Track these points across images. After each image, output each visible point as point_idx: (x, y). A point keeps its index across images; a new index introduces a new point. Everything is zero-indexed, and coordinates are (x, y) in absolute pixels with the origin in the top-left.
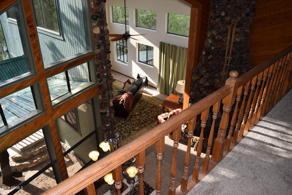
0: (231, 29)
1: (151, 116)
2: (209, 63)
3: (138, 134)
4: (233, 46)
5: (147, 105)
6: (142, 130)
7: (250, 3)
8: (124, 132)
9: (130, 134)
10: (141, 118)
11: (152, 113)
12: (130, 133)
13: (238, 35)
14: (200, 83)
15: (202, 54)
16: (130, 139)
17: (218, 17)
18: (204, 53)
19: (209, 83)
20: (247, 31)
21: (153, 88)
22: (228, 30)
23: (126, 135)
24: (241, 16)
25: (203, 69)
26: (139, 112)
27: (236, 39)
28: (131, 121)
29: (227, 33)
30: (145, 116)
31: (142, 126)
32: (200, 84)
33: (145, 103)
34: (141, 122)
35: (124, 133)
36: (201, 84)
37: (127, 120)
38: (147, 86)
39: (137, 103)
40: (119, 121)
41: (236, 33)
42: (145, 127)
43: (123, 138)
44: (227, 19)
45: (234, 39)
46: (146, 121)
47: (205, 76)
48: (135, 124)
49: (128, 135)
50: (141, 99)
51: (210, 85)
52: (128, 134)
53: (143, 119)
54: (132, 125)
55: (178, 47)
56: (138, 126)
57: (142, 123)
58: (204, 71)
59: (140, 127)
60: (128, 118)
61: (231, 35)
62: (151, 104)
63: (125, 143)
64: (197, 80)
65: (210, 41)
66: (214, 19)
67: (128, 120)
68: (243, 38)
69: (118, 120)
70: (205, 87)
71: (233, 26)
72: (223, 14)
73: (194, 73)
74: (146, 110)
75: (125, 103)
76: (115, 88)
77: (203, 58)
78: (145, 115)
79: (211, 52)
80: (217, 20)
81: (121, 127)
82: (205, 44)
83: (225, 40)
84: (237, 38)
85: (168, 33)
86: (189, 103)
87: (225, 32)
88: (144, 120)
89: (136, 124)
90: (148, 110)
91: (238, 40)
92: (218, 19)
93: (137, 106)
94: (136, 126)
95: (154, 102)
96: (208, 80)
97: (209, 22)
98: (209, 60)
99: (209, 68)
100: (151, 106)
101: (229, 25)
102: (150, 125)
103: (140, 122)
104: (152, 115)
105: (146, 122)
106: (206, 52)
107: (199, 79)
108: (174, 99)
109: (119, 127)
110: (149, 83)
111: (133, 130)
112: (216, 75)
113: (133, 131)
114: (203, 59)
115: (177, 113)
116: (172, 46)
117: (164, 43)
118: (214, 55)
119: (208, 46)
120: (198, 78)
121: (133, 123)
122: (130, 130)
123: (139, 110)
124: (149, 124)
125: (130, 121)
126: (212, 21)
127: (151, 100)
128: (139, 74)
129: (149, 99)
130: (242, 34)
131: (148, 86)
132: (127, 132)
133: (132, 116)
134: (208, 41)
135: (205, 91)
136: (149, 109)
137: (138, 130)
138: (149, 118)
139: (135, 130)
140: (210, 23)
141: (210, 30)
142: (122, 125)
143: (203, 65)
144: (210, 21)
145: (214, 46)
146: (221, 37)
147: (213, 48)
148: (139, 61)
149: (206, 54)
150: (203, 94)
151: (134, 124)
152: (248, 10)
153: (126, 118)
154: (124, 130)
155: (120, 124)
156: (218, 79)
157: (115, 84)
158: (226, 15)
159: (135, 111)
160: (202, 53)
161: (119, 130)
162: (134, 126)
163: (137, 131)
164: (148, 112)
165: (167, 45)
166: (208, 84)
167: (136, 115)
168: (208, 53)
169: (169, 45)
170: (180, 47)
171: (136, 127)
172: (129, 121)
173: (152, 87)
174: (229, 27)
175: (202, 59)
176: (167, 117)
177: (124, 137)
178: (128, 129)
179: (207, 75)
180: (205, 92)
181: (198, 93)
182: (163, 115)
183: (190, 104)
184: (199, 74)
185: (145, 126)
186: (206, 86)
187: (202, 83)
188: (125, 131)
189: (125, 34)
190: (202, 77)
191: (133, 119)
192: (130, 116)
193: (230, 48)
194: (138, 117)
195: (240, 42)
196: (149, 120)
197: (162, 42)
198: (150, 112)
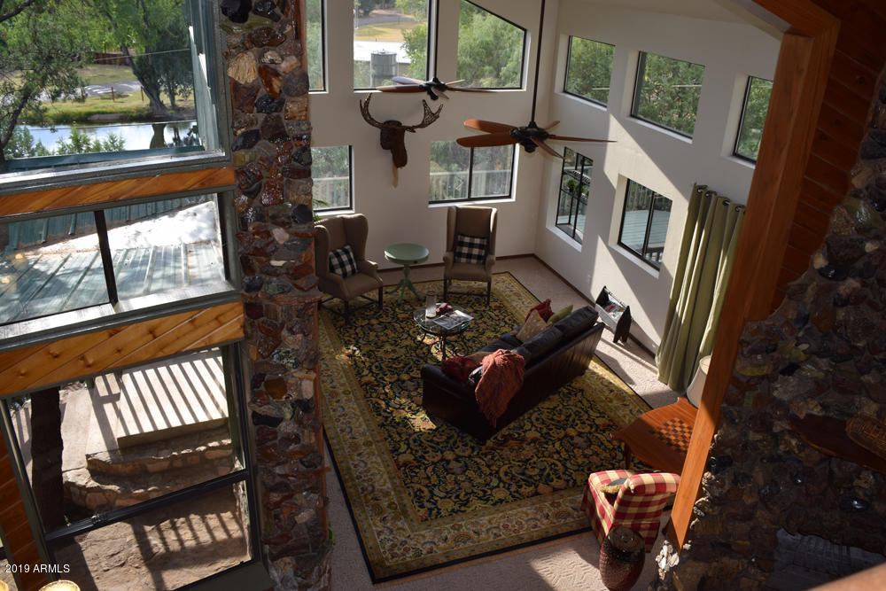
1: (580, 461)
2: (841, 314)
3: (490, 522)
5: (587, 412)
6: (513, 505)
8: (447, 493)
9: (463, 508)
10: (535, 459)
11: (588, 452)
12: (466, 503)
14: (775, 394)
15: (806, 263)
16: (452, 528)
18: (820, 261)
19: (824, 407)
21: (645, 354)
23: (447, 506)
25: (801, 334)
26: (545, 430)
28: (492, 459)
30: (556, 456)
31: (522, 490)
32: (774, 398)
33: (585, 402)
34: (527, 472)
35: (442, 495)
36: (779, 404)
37: (483, 448)
38: (624, 341)
39: (554, 394)
40: (455, 443)
42: (534, 499)
43: (430, 515)
46: (549, 475)
47: (808, 370)
48: (502, 475)
49: (453, 510)
50: (577, 384)
51: (824, 416)
52: (457, 507)
53: (540, 466)
54: (491, 474)
56: (510, 485)
57: (531, 477)
58: (804, 346)
59: (517, 492)
60: (490, 443)
62: (602, 415)
63: (424, 537)
64: (763, 377)
65: (863, 213)
67: (484, 451)
69: (451, 441)
70: (794, 420)
73: (748, 343)
74: (571, 432)
75: (479, 388)
76: (506, 319)
77: (807, 285)
78: (558, 452)
79: (860, 264)
81: (446, 470)
82: (834, 220)
85: (736, 154)
86: (708, 468)
88: (543, 470)
89: (506, 474)
90: (580, 434)
93: (547, 404)
94: (501, 485)
95: (617, 408)
96: (819, 388)
97: (870, 118)
99: (836, 338)
100: (598, 421)
102: (556, 496)
103: (523, 474)
104: (585, 456)
105: (548, 480)
106: (830, 258)
107: (770, 378)
108: (681, 422)
109: (440, 468)
110: (632, 330)
111: (481, 494)
112: (867, 378)
113: (480, 498)
114: (810, 291)
115: (653, 490)
117: (709, 192)
118: (872, 280)
119: (849, 231)
120: (765, 370)
121: (500, 467)
122: (473, 492)
123: (549, 422)
124: (555, 490)
125: (490, 456)
127: (611, 396)
128: (608, 290)
129: (607, 393)
131: (629, 341)
132: (457, 497)
133: (507, 438)
134: (852, 211)
135: (793, 437)
136: (587, 429)
137: (501, 501)
138: (566, 468)
139: (487, 500)
140: (873, 125)
141: (873, 157)
142: (454, 465)
143: (804, 319)
144: (876, 113)
145: (877, 238)
147: (869, 247)
148: (620, 243)
149: (828, 268)
150: (782, 447)
151: (497, 472)
153: (481, 438)
154: (449, 487)
155: (449, 455)
156: (875, 402)
157: (514, 304)
159: (532, 422)
160: (812, 263)
161: (434, 480)
162: (495, 482)
163: (494, 504)
164: (577, 440)
165: (720, 202)
166: (817, 411)
167: (523, 440)
168: (841, 266)
169: (725, 202)
171: (498, 486)
172: (486, 455)
173: (641, 348)
175: (803, 288)
176: (617, 494)
177: (434, 512)
178: (466, 485)
179: (820, 369)
180: (794, 442)
181: (754, 436)
182: (613, 475)
183: (708, 475)
184: (776, 354)
185: (537, 494)
186: (802, 417)
187: (785, 398)
188: (453, 489)
189: (527, 128)
190: (791, 369)
191: (506, 452)
192: (503, 436)
194: (528, 451)
196: (564, 473)
197: (701, 188)
198: (584, 445)
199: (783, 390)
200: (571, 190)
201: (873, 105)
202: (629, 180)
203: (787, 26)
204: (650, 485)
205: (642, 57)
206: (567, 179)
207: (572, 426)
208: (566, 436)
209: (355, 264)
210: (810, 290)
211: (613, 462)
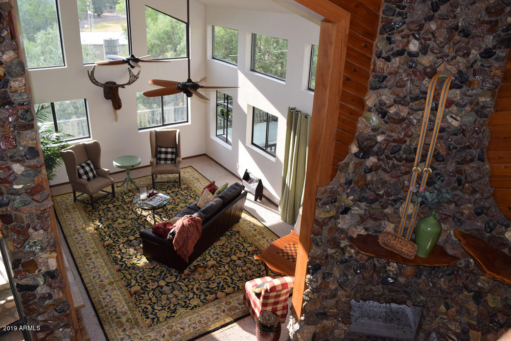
0: (436, 89)
1: (240, 274)
2: (369, 177)
3: (190, 320)
4: (440, 138)
5: (242, 244)
6: (203, 308)
7: (497, 22)
8: (162, 307)
9: (173, 315)
10: (214, 277)
11: (245, 268)
12: (174, 311)
13: (454, 108)
14: (339, 226)
15: (347, 151)
16: (167, 328)
17: (400, 53)
18: (354, 149)
19: (366, 229)
20: (482, 99)
21: (273, 206)
22: (426, 93)
23: (163, 314)
24: (466, 55)
25: (349, 191)
26: (219, 259)
27: (450, 120)
28: (189, 281)
29: (423, 101)
30: (226, 274)
31: (208, 298)
32: (339, 228)
33: (241, 239)
34: (210, 286)
35: (160, 308)
36: (342, 231)
37: (183, 275)
38: (260, 199)
39: (222, 236)
40: (165, 274)
41: (449, 103)
42: (215, 302)
43: (153, 321)
44: (426, 60)
45: (444, 117)
46: (223, 286)
47: (356, 210)
48: (195, 290)
49: (167, 317)
50: (235, 228)
51: (367, 235)
52: (169, 315)
53: (217, 281)
54: (188, 291)
56: (200, 295)
57: (212, 289)
58: (351, 197)
59: (205, 299)
60: (186, 272)
61: (434, 109)
62: (251, 245)
63: (150, 336)
64: (331, 218)
65: (375, 119)
66: (388, 59)
67: (183, 277)
68: (469, 119)
69: (163, 274)
70: (351, 239)
71: (441, 82)
72: (414, 46)
73: (320, 199)
74: (234, 258)
76: (191, 195)
77: (349, 163)
78: (227, 271)
79: (375, 149)
80: (396, 61)
81: (161, 292)
82: (359, 125)
83: (415, 121)
84: (452, 117)
85: (309, 89)
86: (308, 272)
87: (416, 98)
88: (219, 283)
89: (197, 289)
90: (239, 258)
91: (455, 123)
92: (397, 59)
93: (219, 243)
94: (195, 296)
95: (259, 240)
96: (362, 220)
97: (372, 67)
98: (370, 170)
99: (368, 191)
100: (249, 249)
101: (430, 78)
102: (228, 297)
103: (208, 287)
104: (243, 271)
105: (223, 289)
106: (359, 147)
107: (335, 218)
109: (157, 292)
110: (264, 193)
111: (183, 304)
112: (387, 211)
113: (183, 307)
114: (351, 166)
115: (281, 288)
117: (297, 111)
118: (383, 156)
119: (368, 131)
120: (333, 213)
121: (193, 285)
122: (178, 304)
123: (220, 254)
124: (227, 294)
125: (187, 280)
126: (380, 63)
127: (255, 233)
128: (248, 171)
129: (253, 232)
130: (468, 108)
131: (263, 199)
132: (169, 308)
133: (196, 267)
134: (368, 119)
135: (352, 248)
136: (243, 255)
137: (196, 306)
138: (233, 280)
139: (187, 307)
140: (374, 70)
141: (376, 89)
142: (166, 289)
143: (349, 183)
144: (375, 64)
145: (383, 133)
146: (404, 111)
147: (380, 138)
148: (253, 143)
149: (359, 152)
150: (347, 254)
151: (192, 289)
152: (489, 41)
153: (181, 271)
154: (164, 303)
155: (162, 283)
156: (392, 223)
157: (196, 185)
158: (424, 50)
159: (210, 255)
160: (350, 150)
161: (154, 300)
162: (191, 295)
163: (192, 309)
164: (238, 262)
165: (303, 116)
166: (363, 232)
167: (206, 267)
168: (365, 152)
171: (193, 298)
172: (184, 279)
173: (270, 202)
174: (430, 86)
175: (347, 165)
176: (261, 293)
177: (155, 320)
178: (174, 300)
179: (362, 209)
180: (352, 251)
181: (330, 251)
182: (258, 281)
183: (309, 276)
184: (336, 204)
185: (217, 298)
186: (355, 236)
187: (345, 227)
188: (165, 304)
190: (346, 210)
191: (197, 275)
192: (194, 266)
194: (210, 273)
195: (462, 131)
196: (232, 283)
197: (292, 109)
198: (242, 264)
199: (344, 223)
200: (223, 115)
201: (373, 60)
202: (254, 107)
204: (278, 286)
205: (254, 36)
206: (220, 109)
207: (234, 254)
208: (231, 260)
209: (95, 172)
210: (351, 164)
211: (260, 272)
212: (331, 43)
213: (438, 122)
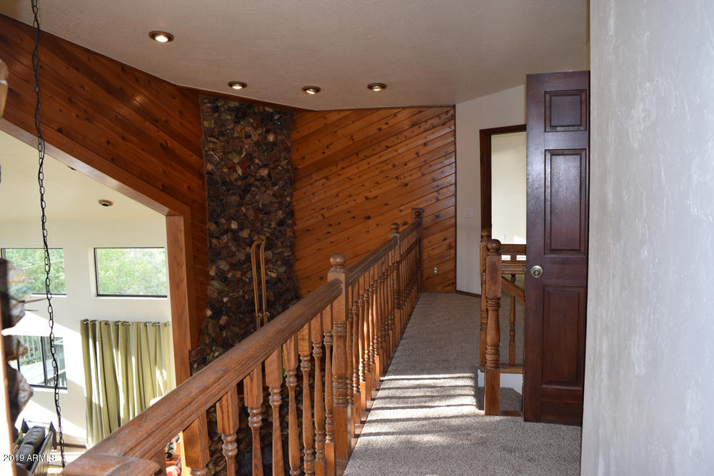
0: (256, 253)
4: (267, 288)
7: (281, 202)
13: (271, 266)
17: (226, 232)
18: (209, 313)
20: (286, 254)
21: (76, 449)
22: (250, 257)
24: (269, 226)
25: (213, 348)
27: (269, 273)
29: (248, 264)
38: (55, 449)
41: (267, 261)
44: (245, 234)
45: (267, 274)
55: (133, 323)
58: (216, 354)
61: (258, 268)
65: (217, 285)
66: (218, 238)
68: (283, 269)
71: (258, 246)
72: (234, 226)
77: (207, 325)
79: (224, 309)
80: (225, 238)
82: (208, 292)
83: (247, 280)
84: (270, 271)
85: (98, 295)
87: (245, 262)
91: (274, 275)
92: (225, 236)
97: (208, 245)
98: (222, 328)
101: (250, 246)
106: (212, 308)
116: (116, 324)
117: (91, 322)
118: (231, 314)
119: (215, 295)
126: (215, 241)
130: (279, 263)
134: (213, 286)
140: (210, 247)
141: (214, 261)
144: (211, 243)
145: (227, 294)
146: (239, 274)
147: (225, 300)
149: (213, 314)
152: (280, 214)
158: (241, 228)
160: (206, 314)
165: (103, 324)
168: (217, 315)
169: (107, 323)
170: (138, 324)
173: (71, 447)
174: (252, 251)
193: (262, 295)
195: (279, 280)
197: (85, 321)
203: (167, 210)
210: (209, 327)
212: (181, 231)
213: (263, 276)
